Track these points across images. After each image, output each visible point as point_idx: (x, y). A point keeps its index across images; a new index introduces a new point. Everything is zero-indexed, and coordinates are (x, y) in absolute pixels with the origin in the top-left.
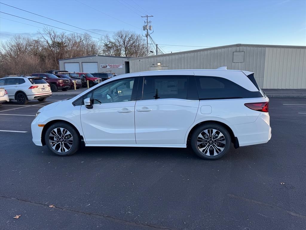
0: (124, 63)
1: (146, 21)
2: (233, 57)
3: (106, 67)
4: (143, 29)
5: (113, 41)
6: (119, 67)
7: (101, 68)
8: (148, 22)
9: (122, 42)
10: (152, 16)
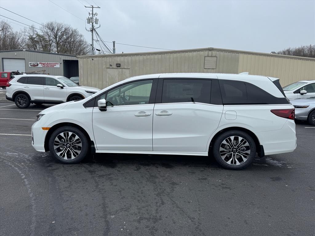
0: (62, 62)
1: (91, 13)
2: (204, 62)
3: (38, 65)
4: (86, 23)
5: (41, 33)
6: (55, 67)
7: (30, 66)
8: (94, 13)
9: (53, 36)
10: (99, 8)
